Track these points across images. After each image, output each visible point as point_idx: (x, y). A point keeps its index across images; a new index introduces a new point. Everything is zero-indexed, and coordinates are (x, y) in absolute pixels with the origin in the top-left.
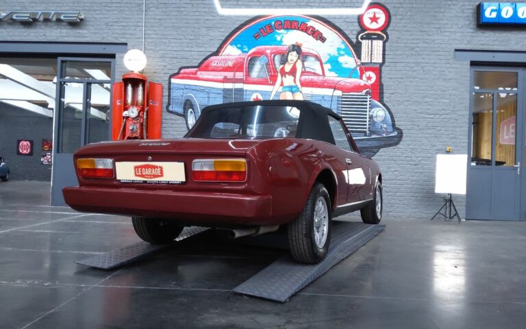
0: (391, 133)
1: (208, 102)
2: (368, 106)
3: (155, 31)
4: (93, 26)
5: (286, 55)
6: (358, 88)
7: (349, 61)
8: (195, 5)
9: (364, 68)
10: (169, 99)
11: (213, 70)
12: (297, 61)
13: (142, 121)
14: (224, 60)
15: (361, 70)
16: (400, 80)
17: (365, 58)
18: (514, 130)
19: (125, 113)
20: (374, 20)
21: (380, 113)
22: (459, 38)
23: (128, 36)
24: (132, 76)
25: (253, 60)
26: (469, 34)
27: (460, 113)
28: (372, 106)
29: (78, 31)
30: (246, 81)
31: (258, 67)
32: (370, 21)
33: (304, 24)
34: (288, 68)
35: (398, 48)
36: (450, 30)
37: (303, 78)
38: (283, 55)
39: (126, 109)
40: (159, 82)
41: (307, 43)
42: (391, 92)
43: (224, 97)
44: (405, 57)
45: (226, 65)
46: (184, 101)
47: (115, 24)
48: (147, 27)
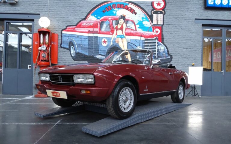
0: (167, 57)
1: (81, 42)
2: (157, 45)
3: (54, 8)
4: (22, 5)
5: (118, 20)
6: (152, 36)
7: (147, 24)
9: (155, 27)
10: (62, 41)
11: (83, 27)
12: (123, 23)
13: (48, 52)
14: (88, 22)
15: (153, 28)
16: (171, 33)
17: (155, 22)
19: (40, 48)
20: (159, 4)
21: (162, 48)
22: (197, 14)
23: (40, 10)
24: (43, 30)
25: (102, 22)
26: (201, 12)
27: (198, 48)
28: (159, 45)
29: (15, 8)
30: (99, 33)
31: (105, 26)
32: (157, 5)
33: (126, 6)
34: (119, 27)
35: (170, 18)
36: (192, 10)
37: (127, 31)
38: (117, 20)
39: (40, 46)
40: (56, 33)
41: (128, 15)
42: (167, 38)
43: (89, 40)
44: (173, 22)
45: (90, 25)
46: (69, 42)
47: (34, 4)
48: (50, 6)
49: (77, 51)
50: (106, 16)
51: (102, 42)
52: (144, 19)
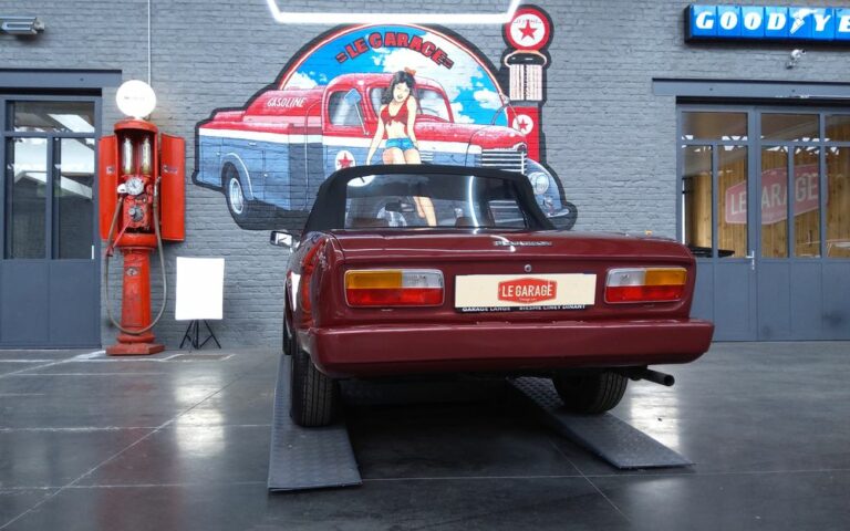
0: (558, 211)
1: (264, 166)
2: (522, 170)
3: (169, 49)
4: (60, 42)
6: (506, 142)
7: (490, 99)
8: (236, 7)
9: (515, 109)
10: (197, 163)
11: (270, 114)
12: (407, 98)
13: (150, 201)
14: (288, 96)
15: (510, 112)
16: (571, 128)
17: (516, 94)
18: (745, 202)
19: (121, 188)
20: (528, 32)
21: (541, 180)
22: (659, 61)
23: (122, 58)
24: (131, 126)
25: (336, 96)
26: (674, 54)
27: (661, 178)
28: (529, 170)
29: (34, 50)
30: (326, 131)
31: (344, 108)
32: (521, 34)
33: (417, 38)
34: (394, 110)
35: (566, 77)
36: (644, 48)
37: (420, 125)
39: (122, 181)
40: (179, 134)
41: (424, 69)
42: (557, 146)
43: (291, 158)
44: (577, 90)
45: (292, 105)
46: (222, 166)
47: (100, 37)
48: (155, 43)
49: (252, 195)
50: (348, 75)
51: (337, 162)
52: (479, 84)
